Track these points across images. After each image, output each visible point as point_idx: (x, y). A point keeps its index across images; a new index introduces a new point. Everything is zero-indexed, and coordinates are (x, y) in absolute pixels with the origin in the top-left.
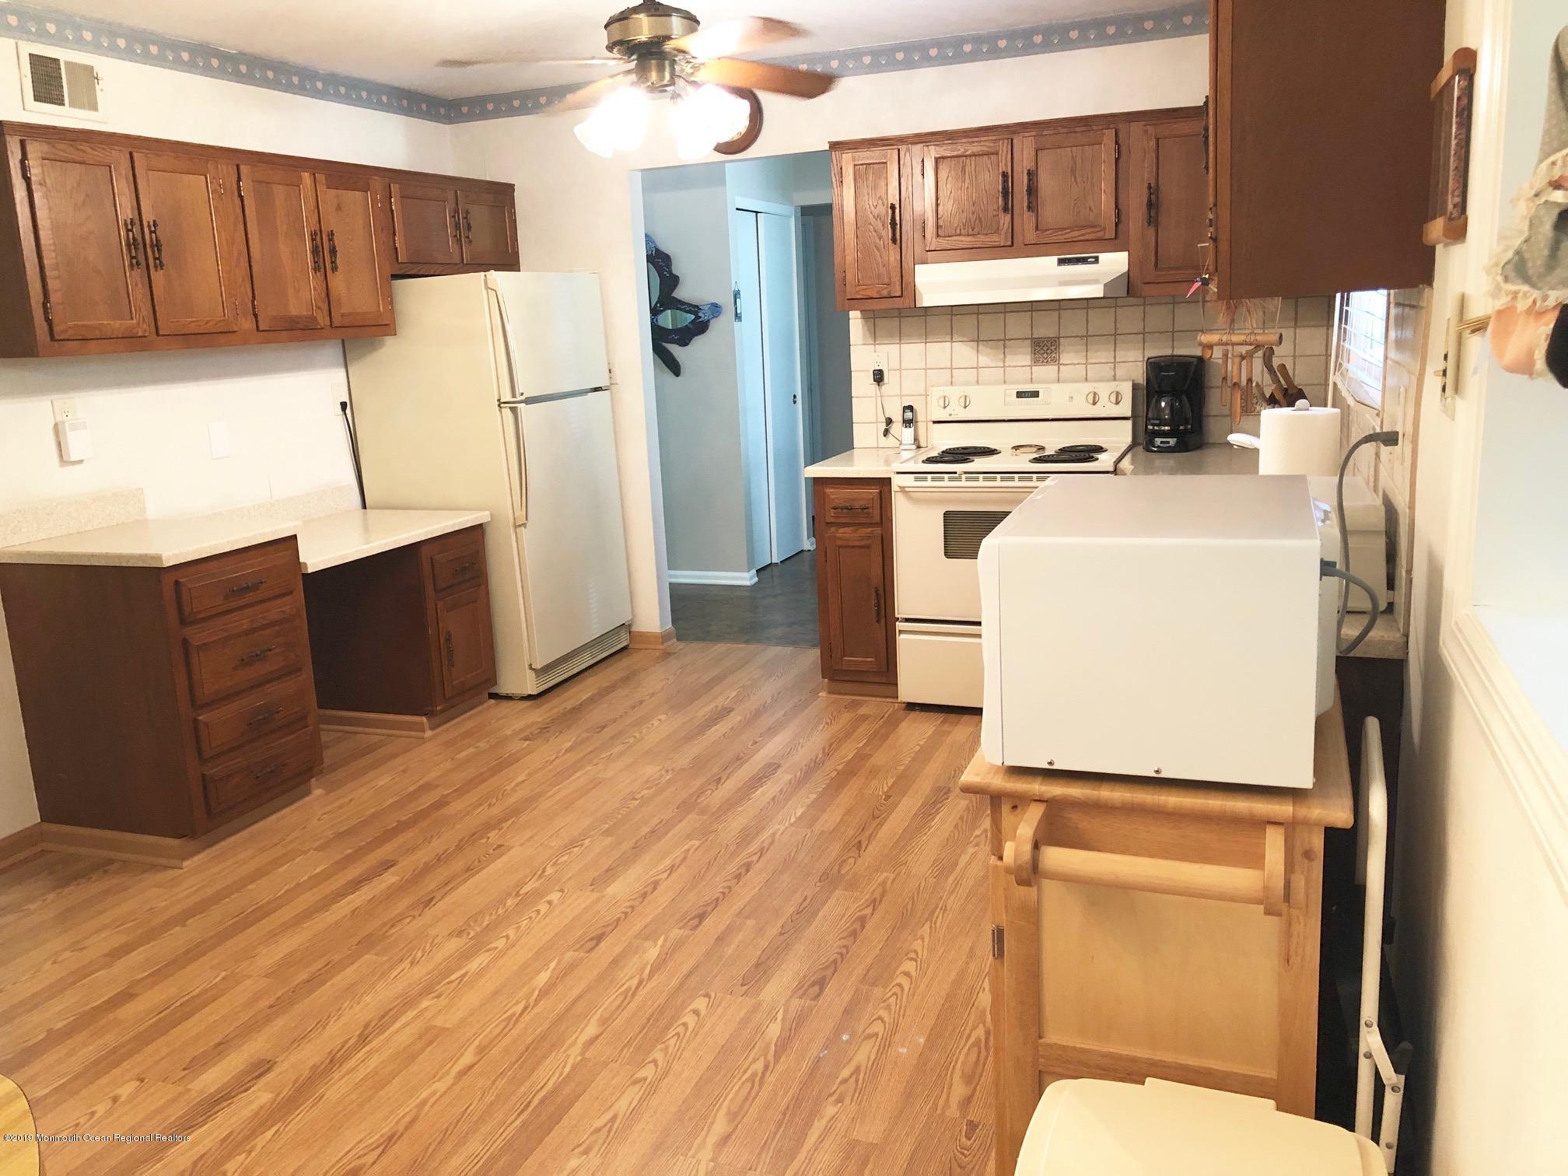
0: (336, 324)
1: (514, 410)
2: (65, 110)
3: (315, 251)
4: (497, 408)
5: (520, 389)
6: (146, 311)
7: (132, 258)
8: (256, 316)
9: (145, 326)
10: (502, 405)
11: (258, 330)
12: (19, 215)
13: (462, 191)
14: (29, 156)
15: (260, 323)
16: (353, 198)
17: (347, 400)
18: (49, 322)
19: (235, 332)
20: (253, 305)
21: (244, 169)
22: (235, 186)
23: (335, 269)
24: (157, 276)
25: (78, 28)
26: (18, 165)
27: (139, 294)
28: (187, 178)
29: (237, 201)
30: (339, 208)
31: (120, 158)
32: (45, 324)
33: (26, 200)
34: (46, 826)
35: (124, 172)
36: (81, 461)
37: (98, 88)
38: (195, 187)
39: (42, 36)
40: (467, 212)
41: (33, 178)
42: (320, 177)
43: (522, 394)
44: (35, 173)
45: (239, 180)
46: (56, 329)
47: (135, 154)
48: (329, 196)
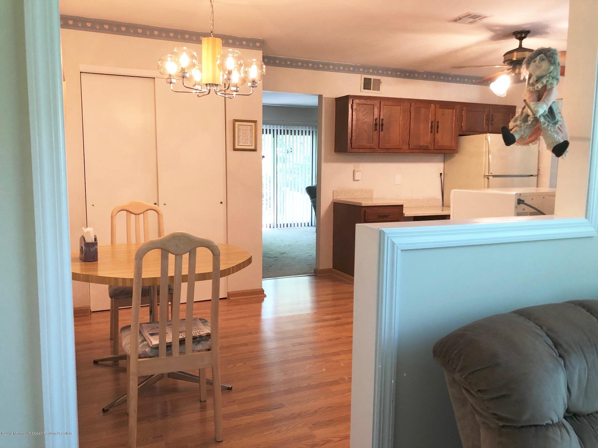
0: (436, 148)
1: (488, 178)
2: (371, 91)
3: (432, 127)
4: (483, 177)
5: (491, 172)
6: (377, 141)
7: (375, 128)
8: (409, 145)
9: (376, 146)
10: (485, 177)
11: (409, 149)
12: (349, 117)
13: (492, 109)
14: (354, 103)
15: (410, 147)
16: (448, 111)
17: (442, 172)
18: (351, 144)
19: (401, 149)
20: (409, 142)
21: (412, 104)
22: (409, 108)
23: (437, 132)
24: (381, 133)
25: (378, 71)
26: (351, 105)
27: (376, 137)
28: (394, 107)
29: (409, 113)
30: (443, 114)
31: (377, 102)
32: (350, 144)
33: (351, 114)
34: (334, 270)
35: (377, 106)
36: (358, 180)
37: (381, 85)
38: (397, 109)
39: (368, 73)
40: (493, 115)
41: (354, 109)
42: (438, 106)
43: (491, 173)
44: (354, 107)
45: (411, 107)
46: (353, 145)
47: (381, 102)
48: (440, 111)
